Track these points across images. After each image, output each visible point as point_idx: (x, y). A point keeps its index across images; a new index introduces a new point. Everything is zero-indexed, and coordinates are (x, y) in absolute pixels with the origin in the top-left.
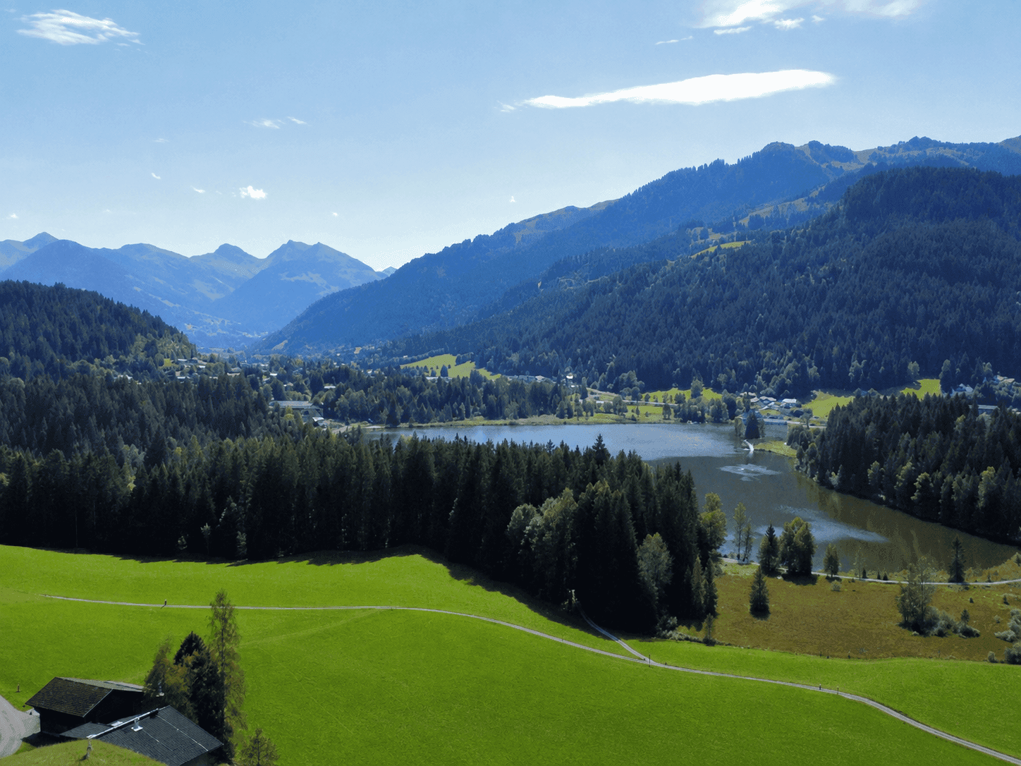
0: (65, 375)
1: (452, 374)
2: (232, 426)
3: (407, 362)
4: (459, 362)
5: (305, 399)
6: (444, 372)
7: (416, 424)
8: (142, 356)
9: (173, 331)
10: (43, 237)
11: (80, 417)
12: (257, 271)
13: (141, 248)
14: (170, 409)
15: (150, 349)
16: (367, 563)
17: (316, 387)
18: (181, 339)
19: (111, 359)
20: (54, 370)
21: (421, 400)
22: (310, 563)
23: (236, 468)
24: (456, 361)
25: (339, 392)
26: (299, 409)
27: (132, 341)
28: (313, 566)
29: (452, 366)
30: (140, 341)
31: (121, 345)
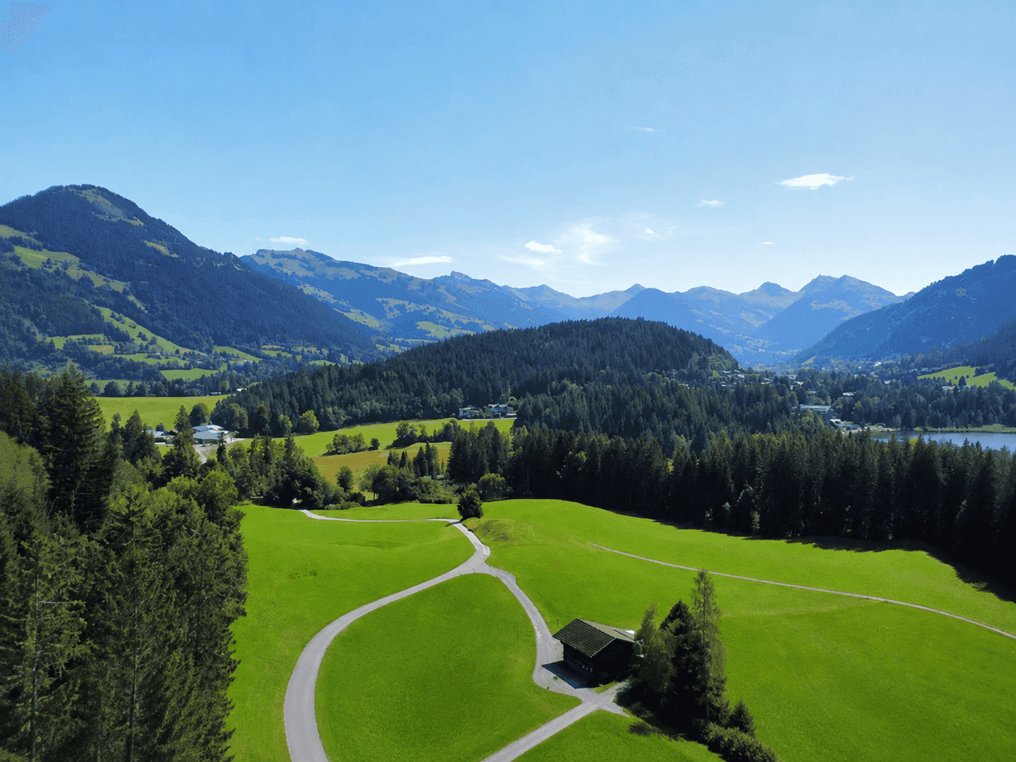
0: (640, 381)
1: (969, 384)
2: (759, 424)
3: (925, 373)
4: (979, 373)
5: (826, 404)
6: (962, 382)
7: (930, 429)
8: (696, 368)
9: (721, 350)
10: (636, 287)
11: (647, 412)
12: (791, 302)
13: (703, 290)
14: (712, 410)
15: (703, 363)
16: (871, 553)
17: (836, 394)
18: (727, 355)
19: (674, 372)
20: (632, 380)
21: (935, 407)
22: (815, 546)
23: (753, 457)
24: (976, 372)
25: (856, 398)
26: (819, 413)
27: (690, 356)
28: (818, 549)
29: (971, 376)
30: (696, 357)
31: (682, 362)
